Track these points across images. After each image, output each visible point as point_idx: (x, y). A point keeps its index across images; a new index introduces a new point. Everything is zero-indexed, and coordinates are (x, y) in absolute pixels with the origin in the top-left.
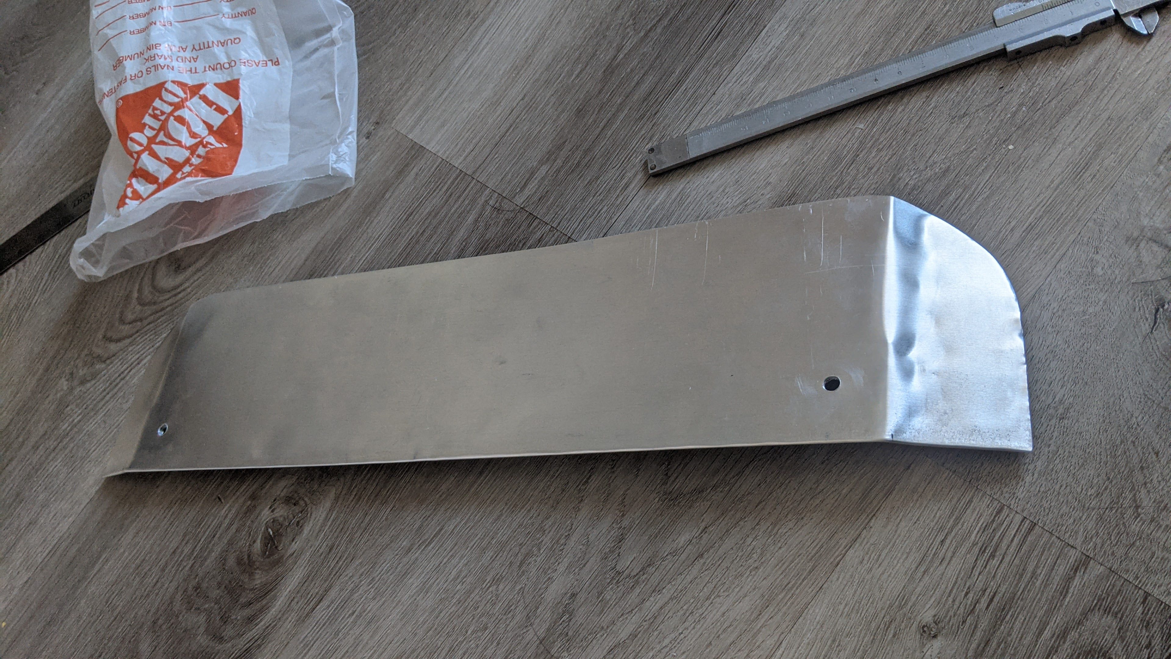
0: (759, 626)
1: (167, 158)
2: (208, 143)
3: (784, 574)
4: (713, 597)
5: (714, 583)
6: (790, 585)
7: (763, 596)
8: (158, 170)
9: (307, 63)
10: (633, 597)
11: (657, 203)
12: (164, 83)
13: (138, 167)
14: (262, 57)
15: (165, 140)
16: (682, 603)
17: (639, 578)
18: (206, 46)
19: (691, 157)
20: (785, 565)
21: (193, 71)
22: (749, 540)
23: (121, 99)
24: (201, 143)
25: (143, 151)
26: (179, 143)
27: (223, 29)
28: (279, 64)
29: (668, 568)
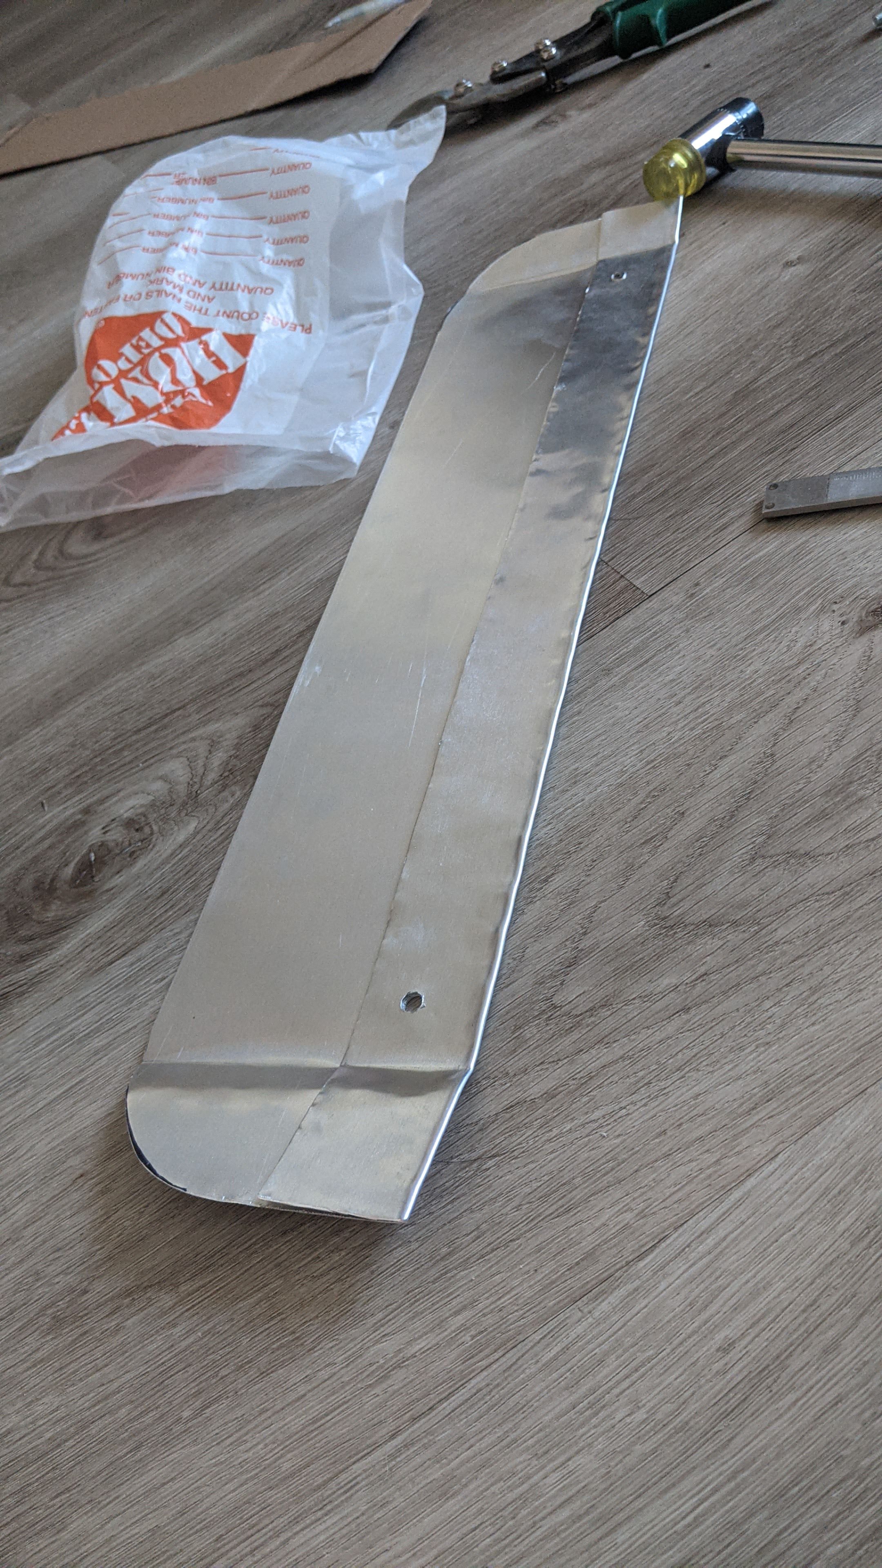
0: (748, 1124)
1: (134, 397)
2: (190, 394)
3: (810, 1060)
4: (687, 1069)
5: (695, 1051)
6: (813, 1078)
7: (766, 1083)
8: (118, 409)
9: (346, 337)
10: (566, 1043)
11: (761, 554)
12: (162, 313)
13: (95, 400)
14: (292, 318)
15: (140, 377)
16: (639, 1066)
17: (584, 1019)
18: (229, 286)
19: (829, 502)
20: (815, 1049)
21: (203, 311)
22: (767, 1004)
23: (105, 319)
24: (182, 393)
25: (106, 383)
26: (155, 384)
27: (257, 274)
28: (310, 332)
29: (630, 1016)
